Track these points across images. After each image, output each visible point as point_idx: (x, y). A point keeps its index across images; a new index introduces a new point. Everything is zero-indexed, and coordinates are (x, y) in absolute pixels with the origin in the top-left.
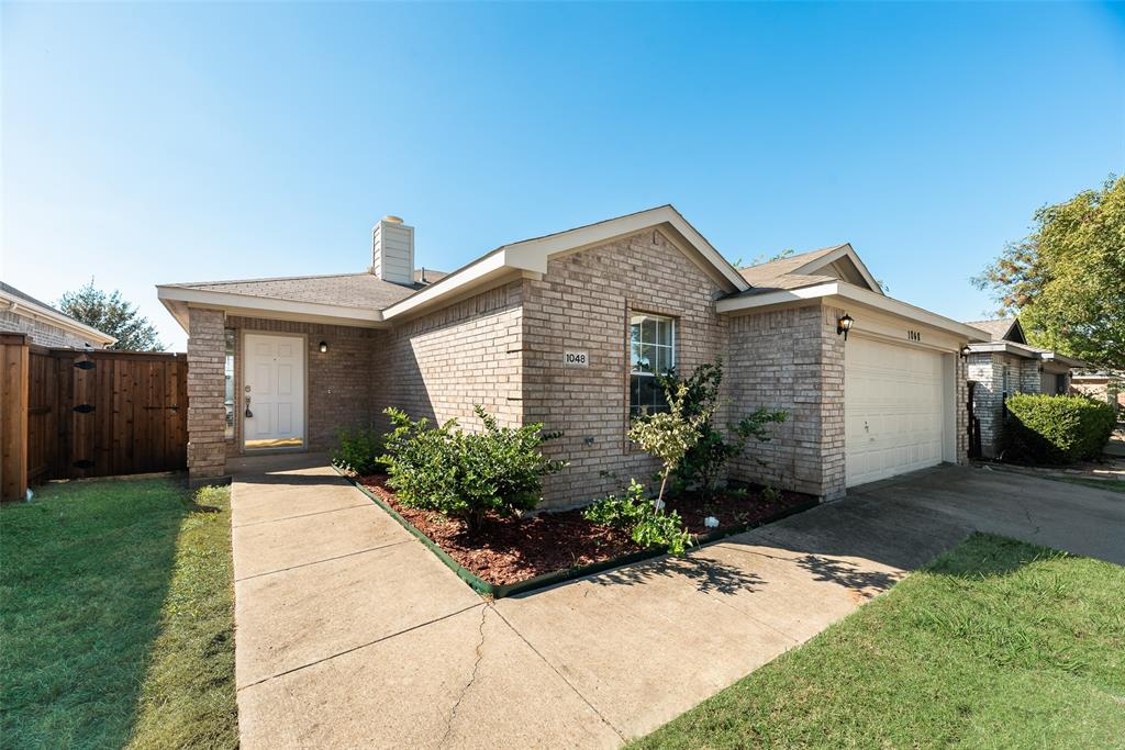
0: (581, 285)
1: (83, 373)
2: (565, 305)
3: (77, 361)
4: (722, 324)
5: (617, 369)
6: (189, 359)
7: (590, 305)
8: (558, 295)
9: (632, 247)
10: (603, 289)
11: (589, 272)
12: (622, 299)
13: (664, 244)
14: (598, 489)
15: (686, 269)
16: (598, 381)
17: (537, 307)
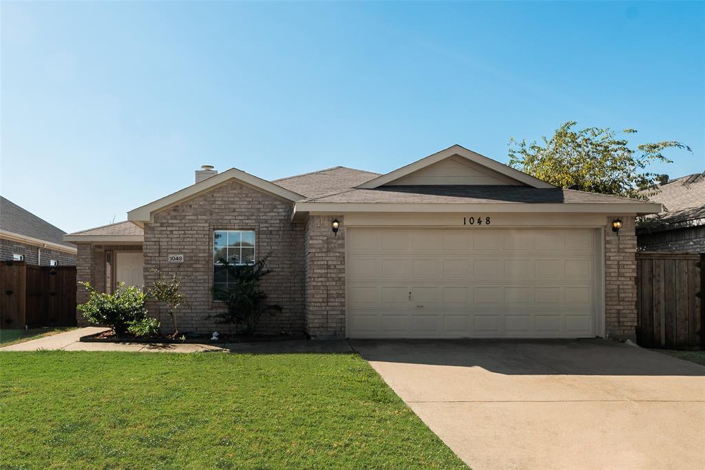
0: (179, 221)
1: (52, 277)
2: (168, 233)
3: (51, 271)
4: (297, 229)
5: (203, 262)
6: (77, 268)
7: (184, 230)
8: (165, 228)
9: (215, 195)
10: (193, 221)
11: (184, 214)
12: (207, 225)
13: (241, 188)
14: (191, 326)
15: (261, 200)
16: (190, 269)
17: (152, 236)
